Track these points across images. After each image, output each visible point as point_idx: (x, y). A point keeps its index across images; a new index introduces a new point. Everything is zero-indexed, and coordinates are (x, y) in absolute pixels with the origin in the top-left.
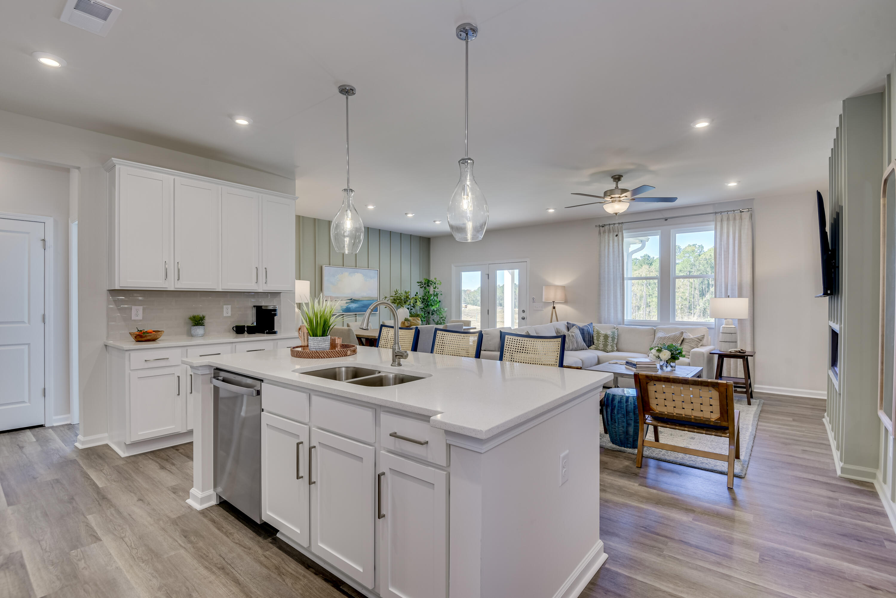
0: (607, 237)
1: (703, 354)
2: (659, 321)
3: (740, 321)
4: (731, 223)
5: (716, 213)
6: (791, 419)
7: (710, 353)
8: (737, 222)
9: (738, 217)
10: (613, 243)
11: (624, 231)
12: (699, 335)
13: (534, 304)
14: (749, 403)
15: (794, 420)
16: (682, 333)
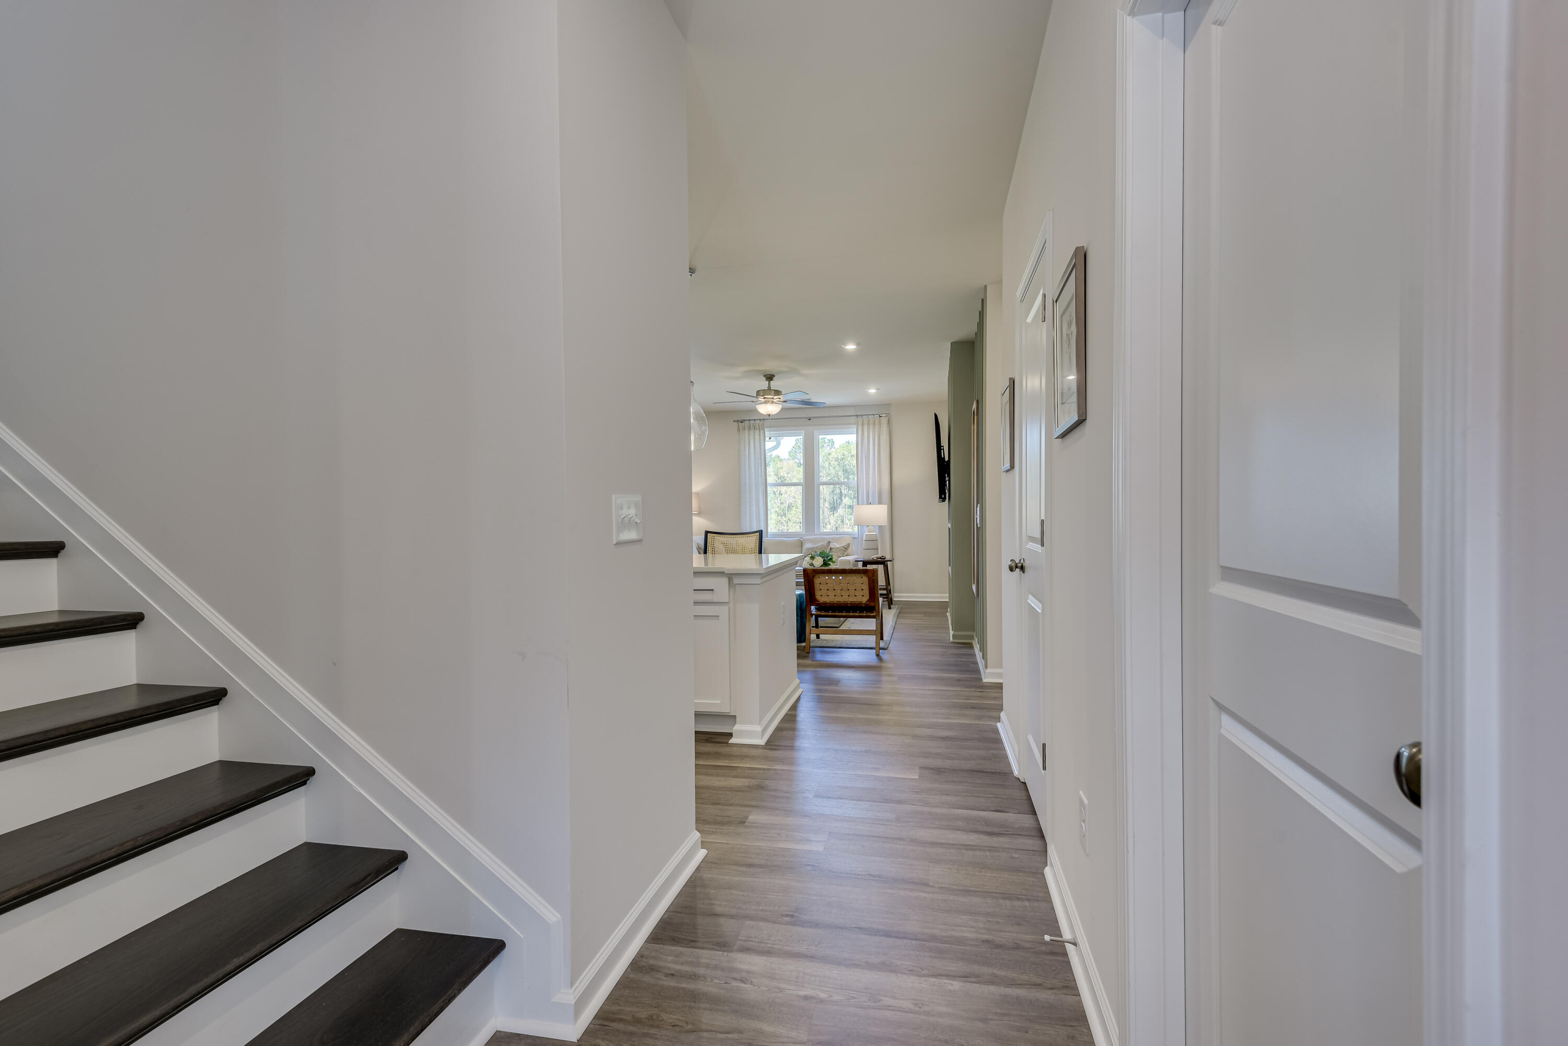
0: (747, 434)
1: (849, 561)
2: (804, 533)
3: (881, 527)
4: (871, 427)
5: (857, 416)
6: (922, 616)
7: (856, 561)
8: (877, 426)
9: (877, 422)
10: (754, 442)
11: (766, 429)
12: (844, 544)
14: (890, 608)
15: (925, 616)
16: (829, 542)
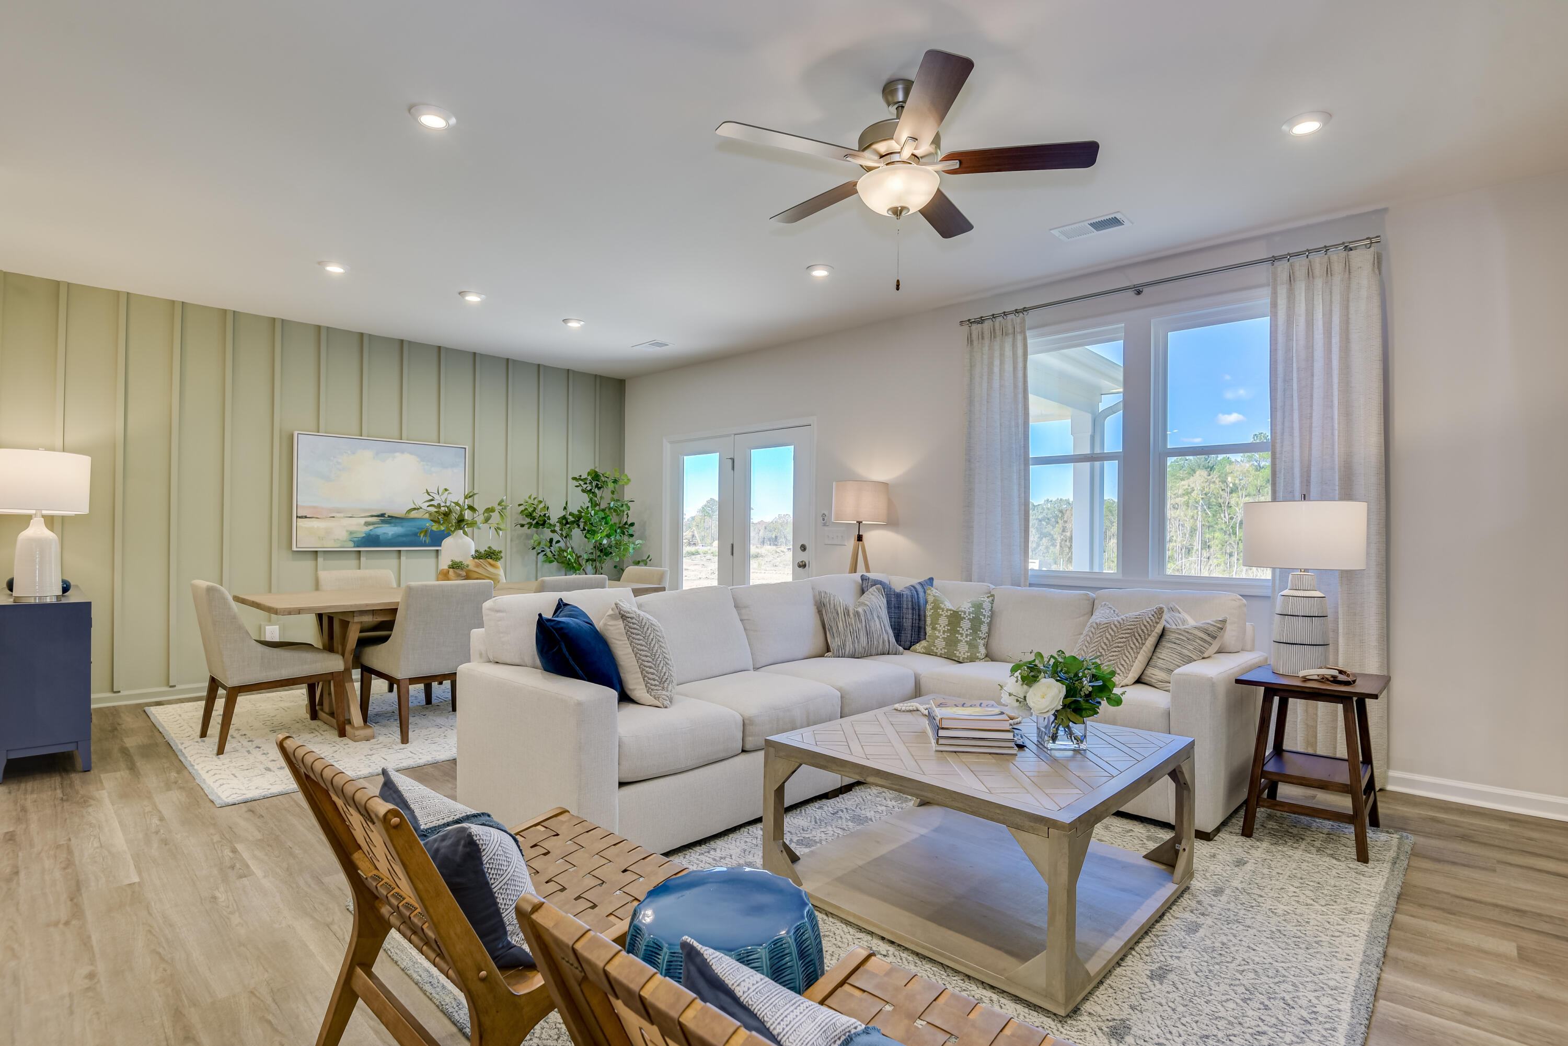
0: (986, 349)
1: (1211, 684)
2: (1120, 576)
3: (1348, 576)
4: (1319, 283)
5: (1274, 259)
7: (1238, 681)
8: (1337, 279)
9: (1338, 267)
10: (1002, 363)
11: (1028, 333)
12: (1210, 619)
13: (826, 528)
14: (1363, 856)
16: (1160, 612)
